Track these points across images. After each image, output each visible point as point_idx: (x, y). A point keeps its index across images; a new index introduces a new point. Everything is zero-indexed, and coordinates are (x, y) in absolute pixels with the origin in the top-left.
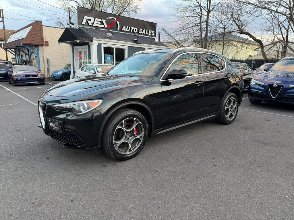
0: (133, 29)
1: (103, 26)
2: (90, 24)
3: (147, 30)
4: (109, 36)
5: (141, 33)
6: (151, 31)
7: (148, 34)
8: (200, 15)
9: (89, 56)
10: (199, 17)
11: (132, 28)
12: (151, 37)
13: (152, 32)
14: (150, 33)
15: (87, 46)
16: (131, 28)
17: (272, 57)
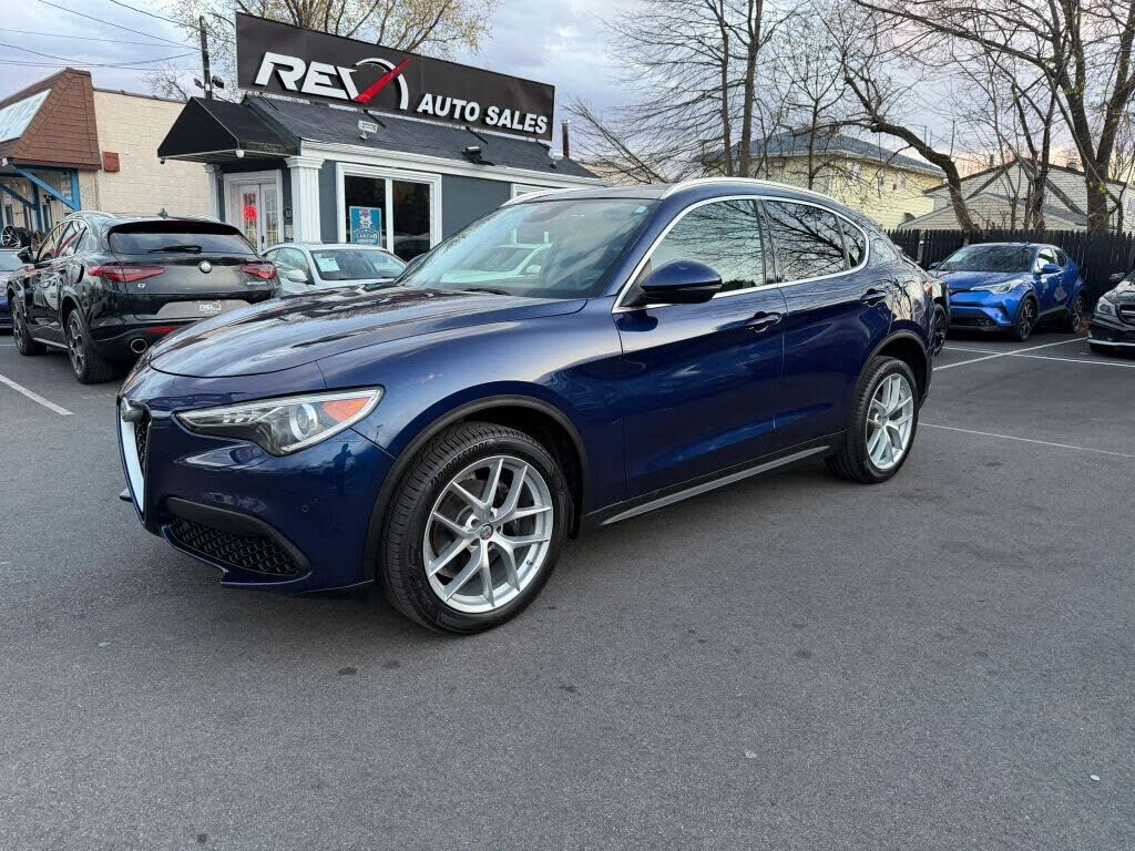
0: (463, 108)
1: (341, 94)
2: (291, 86)
3: (517, 114)
4: (368, 133)
5: (496, 125)
6: (535, 117)
7: (520, 127)
8: (722, 56)
9: (284, 215)
10: (718, 66)
11: (459, 103)
12: (532, 140)
13: (536, 120)
14: (530, 125)
15: (277, 174)
16: (455, 101)
17: (992, 220)
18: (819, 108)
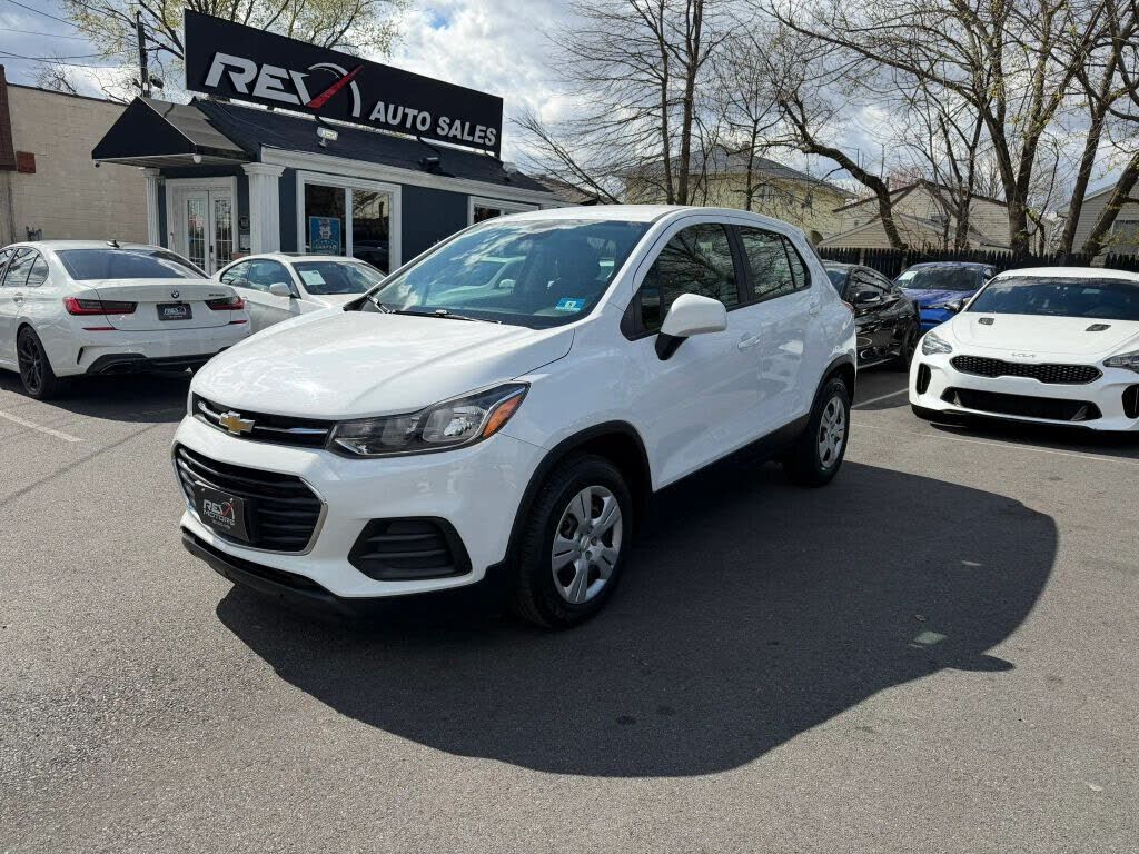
0: (415, 117)
1: (293, 99)
2: (241, 88)
3: (467, 125)
4: (327, 140)
5: (446, 136)
6: (484, 128)
7: (470, 139)
8: (662, 74)
9: (240, 223)
10: (658, 84)
11: (411, 112)
12: (480, 151)
13: (485, 132)
14: (480, 137)
15: (231, 181)
16: (407, 110)
17: (928, 240)
18: (758, 128)
